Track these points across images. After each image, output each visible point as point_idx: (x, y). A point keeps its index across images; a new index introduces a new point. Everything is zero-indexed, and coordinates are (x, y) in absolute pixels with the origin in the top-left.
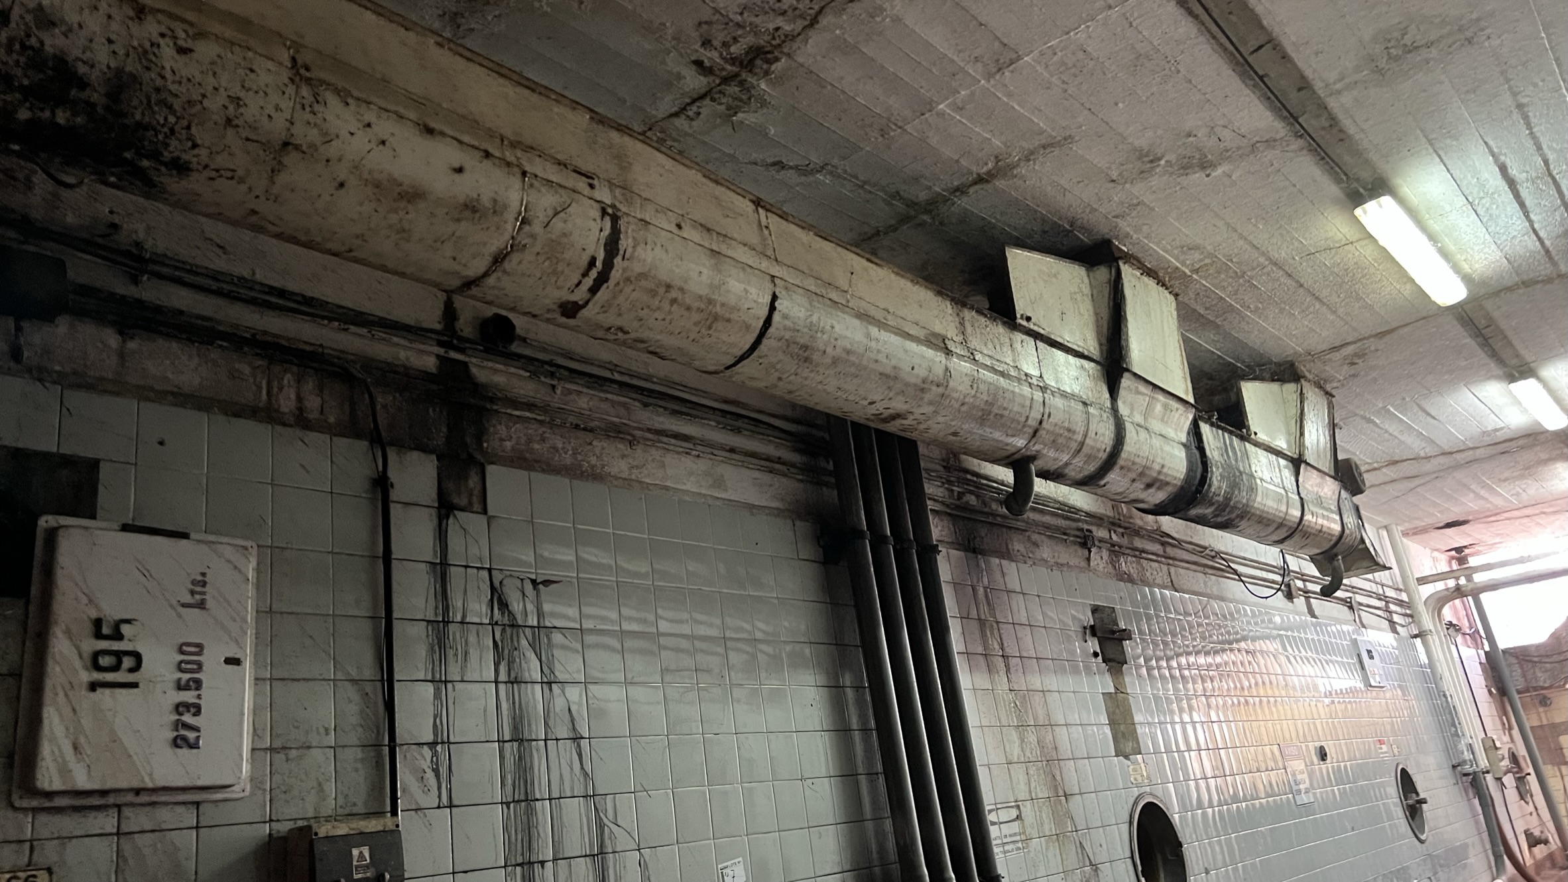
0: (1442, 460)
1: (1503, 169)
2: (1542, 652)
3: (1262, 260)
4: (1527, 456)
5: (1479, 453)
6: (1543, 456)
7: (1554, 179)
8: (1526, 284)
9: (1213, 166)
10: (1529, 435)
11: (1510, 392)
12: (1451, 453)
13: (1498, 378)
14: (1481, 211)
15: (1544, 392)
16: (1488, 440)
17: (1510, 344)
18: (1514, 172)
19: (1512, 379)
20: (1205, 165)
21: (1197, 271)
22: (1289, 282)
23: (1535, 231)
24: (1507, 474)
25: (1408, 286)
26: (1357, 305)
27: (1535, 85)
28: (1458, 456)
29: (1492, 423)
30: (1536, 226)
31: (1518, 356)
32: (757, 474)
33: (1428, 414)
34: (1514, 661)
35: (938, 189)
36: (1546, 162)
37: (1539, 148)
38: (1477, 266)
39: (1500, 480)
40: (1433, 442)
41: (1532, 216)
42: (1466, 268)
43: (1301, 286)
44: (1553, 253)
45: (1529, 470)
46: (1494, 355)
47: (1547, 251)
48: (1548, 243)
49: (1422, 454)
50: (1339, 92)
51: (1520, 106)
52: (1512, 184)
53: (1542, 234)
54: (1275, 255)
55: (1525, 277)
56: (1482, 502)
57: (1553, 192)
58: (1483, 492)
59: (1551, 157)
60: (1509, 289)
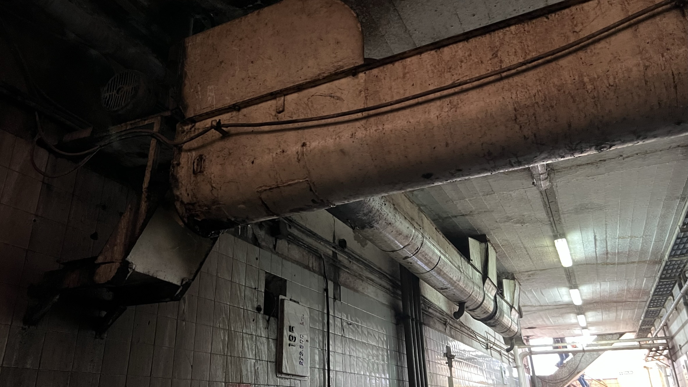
0: (538, 308)
1: (595, 237)
2: (550, 379)
3: (522, 246)
4: (563, 310)
5: (550, 307)
6: (569, 311)
7: (606, 241)
8: (587, 264)
9: (524, 223)
10: (567, 304)
11: (569, 292)
12: (542, 306)
13: (567, 287)
14: (585, 245)
15: (579, 294)
16: (555, 304)
17: (575, 279)
18: (597, 238)
19: (571, 288)
20: (523, 223)
21: (503, 246)
22: (526, 253)
23: (596, 252)
24: (555, 315)
25: (557, 259)
26: (540, 261)
27: (612, 220)
28: (543, 307)
29: (559, 299)
30: (597, 251)
31: (575, 282)
32: (384, 293)
33: (542, 293)
34: (540, 380)
35: (450, 215)
36: (606, 237)
37: (606, 233)
38: (577, 257)
39: (552, 316)
40: (539, 302)
41: (597, 248)
42: (574, 257)
43: (528, 254)
44: (598, 257)
45: (562, 315)
46: (569, 281)
47: (597, 257)
48: (598, 255)
49: (534, 305)
50: (565, 214)
51: (606, 224)
52: (595, 240)
53: (597, 253)
54: (526, 246)
55: (588, 262)
56: (543, 322)
57: (605, 244)
58: (545, 319)
59: (608, 236)
60: (582, 264)
